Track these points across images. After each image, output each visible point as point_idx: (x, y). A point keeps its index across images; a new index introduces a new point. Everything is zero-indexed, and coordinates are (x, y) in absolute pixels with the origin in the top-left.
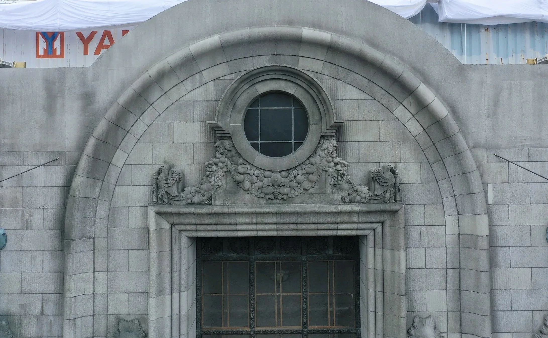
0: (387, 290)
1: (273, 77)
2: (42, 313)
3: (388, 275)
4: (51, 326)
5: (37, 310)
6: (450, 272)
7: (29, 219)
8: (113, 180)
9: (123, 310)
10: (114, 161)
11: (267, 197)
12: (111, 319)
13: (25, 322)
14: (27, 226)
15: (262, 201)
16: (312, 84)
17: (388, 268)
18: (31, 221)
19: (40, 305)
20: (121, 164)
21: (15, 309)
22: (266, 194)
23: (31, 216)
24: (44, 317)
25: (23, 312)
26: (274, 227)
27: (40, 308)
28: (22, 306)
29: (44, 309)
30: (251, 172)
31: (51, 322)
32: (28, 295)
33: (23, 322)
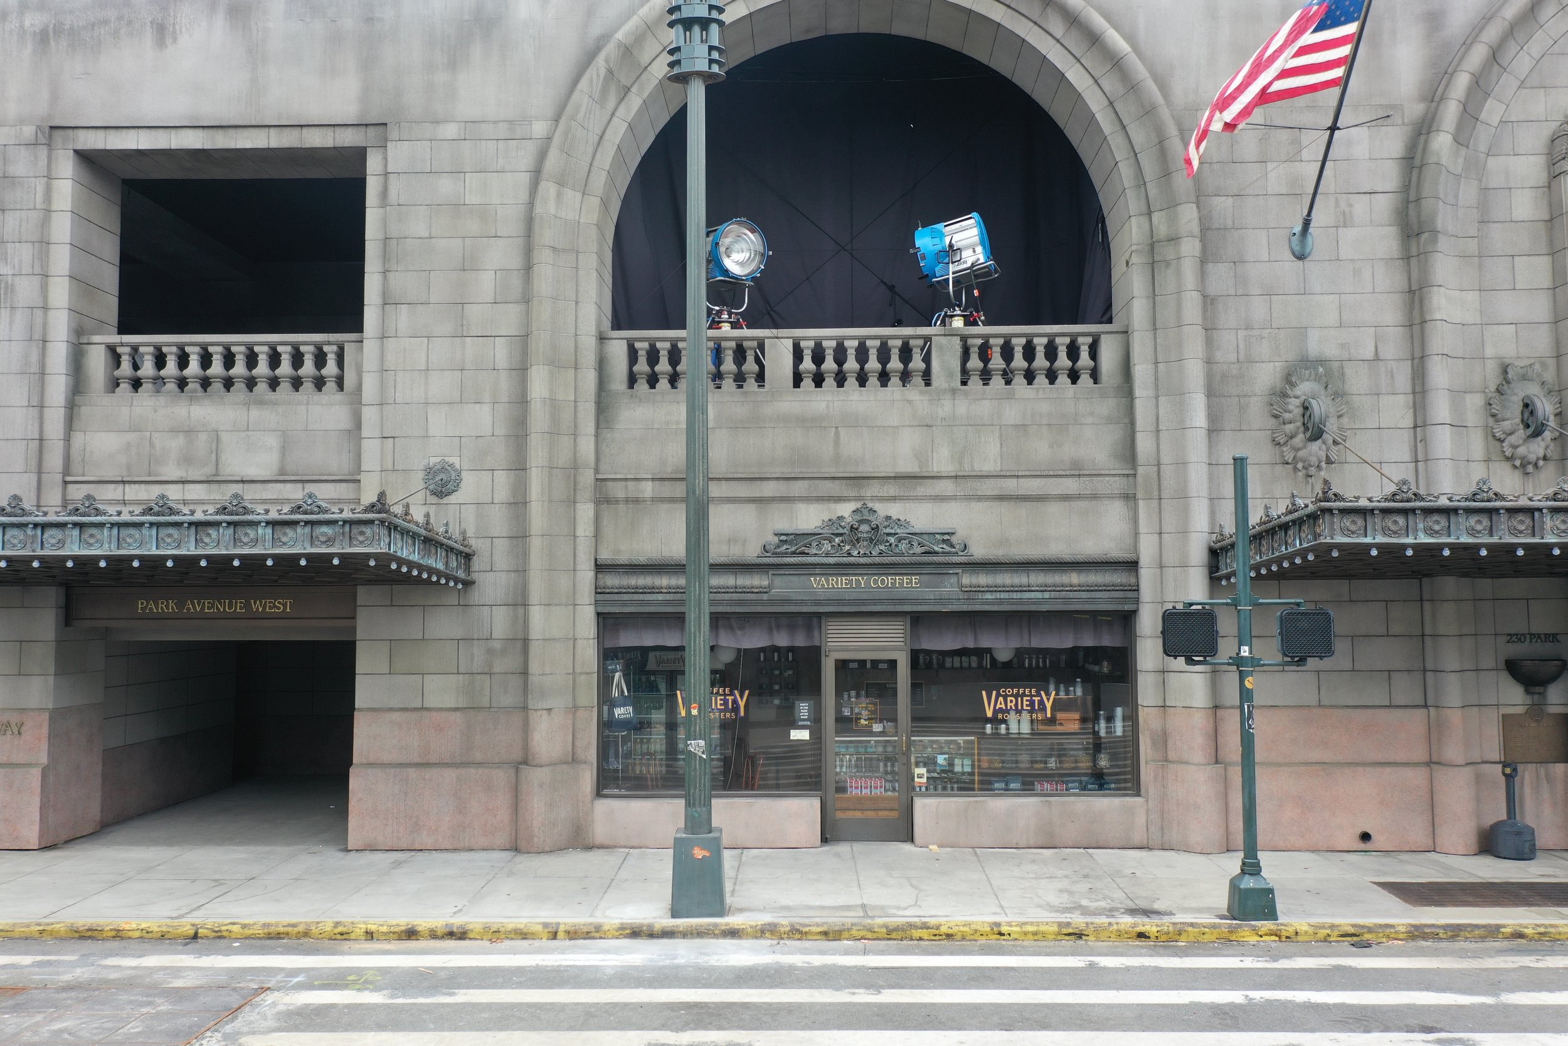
2: (1377, 358)
4: (1392, 376)
5: (1369, 353)
7: (1347, 210)
8: (1483, 147)
9: (1508, 351)
10: (1483, 116)
12: (1491, 367)
13: (1349, 370)
14: (1345, 222)
18: (1351, 213)
19: (1373, 344)
20: (1495, 121)
21: (1331, 351)
23: (1351, 205)
24: (1380, 363)
25: (1346, 357)
27: (1373, 350)
28: (1343, 346)
29: (1379, 350)
31: (1392, 372)
32: (1352, 330)
33: (1347, 371)
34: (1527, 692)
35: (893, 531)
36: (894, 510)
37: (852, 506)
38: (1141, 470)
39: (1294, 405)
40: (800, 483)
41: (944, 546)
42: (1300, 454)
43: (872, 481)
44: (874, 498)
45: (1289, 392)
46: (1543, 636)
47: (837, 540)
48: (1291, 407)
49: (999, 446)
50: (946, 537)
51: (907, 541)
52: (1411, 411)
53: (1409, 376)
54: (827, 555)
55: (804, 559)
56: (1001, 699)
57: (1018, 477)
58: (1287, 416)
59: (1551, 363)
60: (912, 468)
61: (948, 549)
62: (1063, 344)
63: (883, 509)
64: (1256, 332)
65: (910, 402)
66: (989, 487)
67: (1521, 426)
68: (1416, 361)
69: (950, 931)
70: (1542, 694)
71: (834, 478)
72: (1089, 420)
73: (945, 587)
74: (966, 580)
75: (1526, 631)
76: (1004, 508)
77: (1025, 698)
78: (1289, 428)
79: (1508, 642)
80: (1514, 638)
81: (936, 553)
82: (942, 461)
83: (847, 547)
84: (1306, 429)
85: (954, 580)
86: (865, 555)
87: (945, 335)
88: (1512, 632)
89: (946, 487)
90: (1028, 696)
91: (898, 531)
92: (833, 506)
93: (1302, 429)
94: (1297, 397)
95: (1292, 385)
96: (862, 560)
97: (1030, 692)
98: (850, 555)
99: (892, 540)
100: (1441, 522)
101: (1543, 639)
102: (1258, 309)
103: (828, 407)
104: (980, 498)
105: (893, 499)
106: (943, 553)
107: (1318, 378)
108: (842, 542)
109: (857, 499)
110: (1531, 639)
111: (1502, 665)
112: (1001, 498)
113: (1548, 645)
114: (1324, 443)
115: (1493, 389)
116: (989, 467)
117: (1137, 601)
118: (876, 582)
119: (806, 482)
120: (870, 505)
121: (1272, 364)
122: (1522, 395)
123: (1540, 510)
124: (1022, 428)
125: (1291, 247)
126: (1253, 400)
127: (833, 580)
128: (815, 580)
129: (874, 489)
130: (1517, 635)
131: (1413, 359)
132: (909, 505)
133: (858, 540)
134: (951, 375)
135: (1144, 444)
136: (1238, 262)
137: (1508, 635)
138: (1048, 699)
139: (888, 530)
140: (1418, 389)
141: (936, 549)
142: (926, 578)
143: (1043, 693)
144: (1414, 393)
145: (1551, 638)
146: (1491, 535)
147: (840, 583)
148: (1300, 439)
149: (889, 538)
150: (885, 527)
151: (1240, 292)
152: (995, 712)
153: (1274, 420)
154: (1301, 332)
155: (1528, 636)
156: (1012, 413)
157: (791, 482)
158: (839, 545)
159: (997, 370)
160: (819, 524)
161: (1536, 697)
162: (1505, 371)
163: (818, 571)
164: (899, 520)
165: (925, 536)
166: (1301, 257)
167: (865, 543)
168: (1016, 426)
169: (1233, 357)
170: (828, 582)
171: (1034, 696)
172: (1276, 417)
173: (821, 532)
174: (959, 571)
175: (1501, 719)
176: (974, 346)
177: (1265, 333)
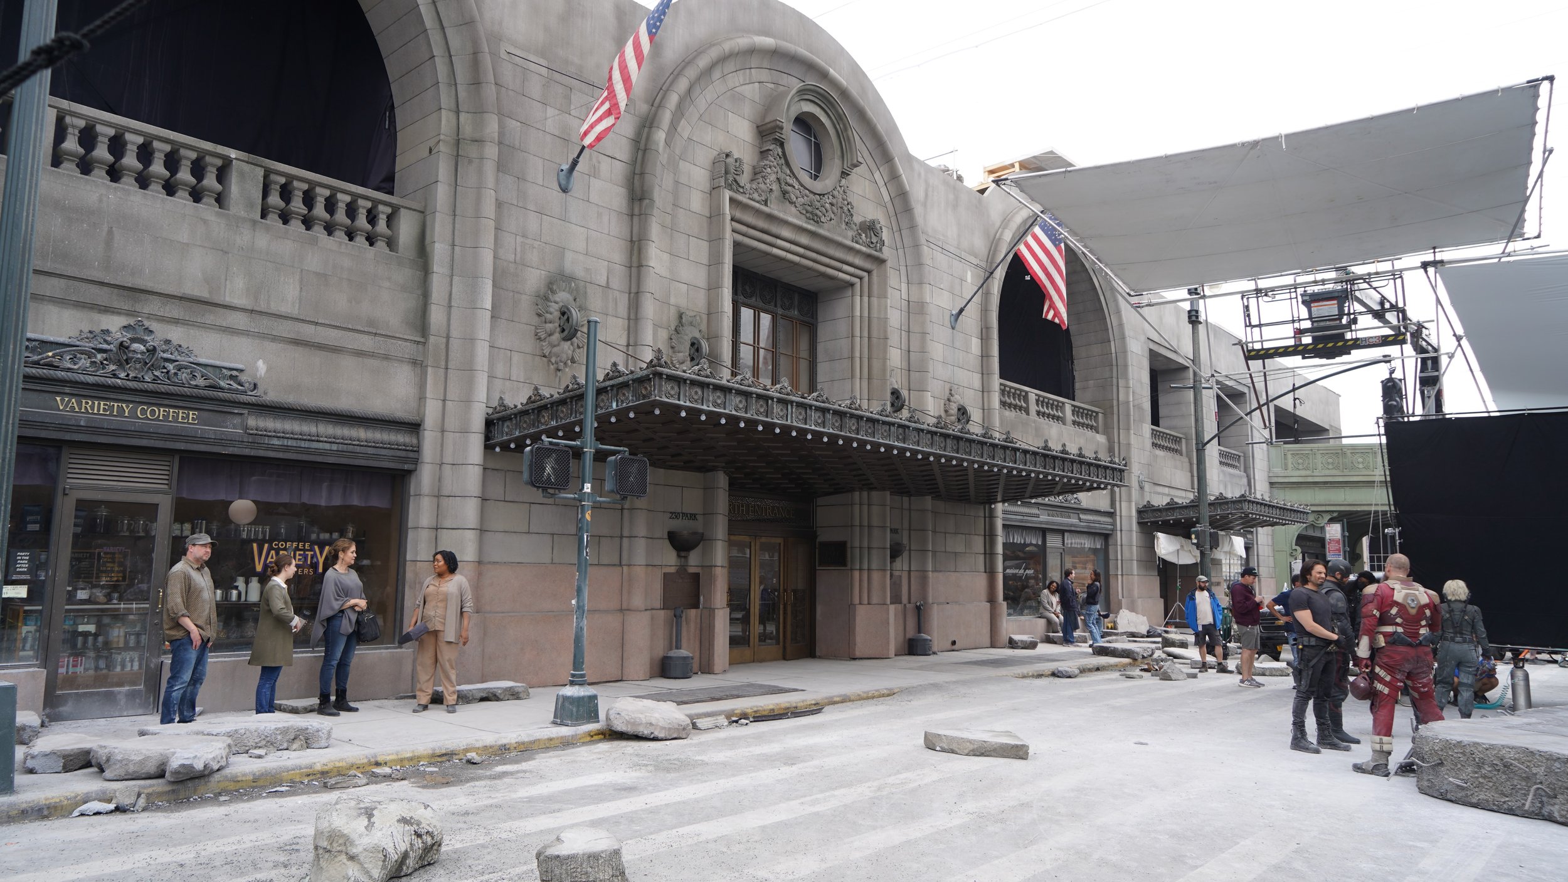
0: (875, 334)
1: (817, 101)
2: (608, 287)
3: (875, 322)
4: (616, 303)
5: (603, 281)
6: (903, 332)
7: (596, 165)
8: (680, 153)
9: (683, 303)
11: (808, 215)
12: (673, 313)
14: (594, 173)
15: (803, 217)
16: (841, 119)
17: (875, 314)
18: (598, 168)
19: (606, 274)
20: (686, 135)
21: (580, 273)
22: (807, 212)
23: (599, 162)
24: (610, 290)
25: (589, 280)
26: (801, 250)
27: (606, 279)
28: (587, 270)
29: (609, 280)
30: (797, 187)
31: (616, 299)
32: (594, 259)
33: (589, 291)
34: (679, 556)
35: (172, 357)
36: (176, 335)
37: (123, 321)
38: (432, 339)
39: (554, 308)
40: (55, 281)
41: (232, 383)
42: (555, 350)
43: (151, 297)
44: (150, 317)
45: (550, 297)
46: (689, 515)
47: (99, 356)
48: (552, 310)
49: (299, 289)
50: (235, 373)
51: (189, 371)
52: (626, 332)
53: (627, 306)
54: (84, 372)
55: (52, 372)
56: (273, 552)
57: (317, 324)
58: (548, 316)
59: (705, 317)
60: (202, 293)
61: (235, 386)
62: (364, 207)
63: (162, 332)
64: (529, 241)
65: (205, 221)
66: (285, 329)
67: (689, 359)
68: (632, 295)
69: (326, 768)
70: (686, 557)
71: (102, 284)
72: (387, 284)
73: (227, 427)
74: (252, 422)
75: (680, 511)
76: (298, 353)
77: (298, 553)
78: (549, 326)
79: (670, 518)
80: (673, 515)
81: (221, 389)
82: (236, 292)
83: (112, 367)
84: (563, 330)
85: (237, 420)
86: (135, 379)
87: (247, 162)
89: (239, 320)
90: (301, 550)
91: (179, 358)
92: (96, 316)
93: (558, 329)
94: (556, 302)
95: (553, 292)
96: (130, 384)
97: (304, 546)
98: (115, 376)
99: (170, 367)
100: (719, 397)
101: (689, 517)
102: (533, 223)
103: (100, 201)
104: (275, 339)
105: (176, 321)
106: (229, 389)
107: (570, 292)
108: (106, 359)
109: (129, 313)
110: (682, 517)
111: (666, 536)
112: (297, 342)
113: (692, 522)
114: (572, 344)
115: (673, 328)
116: (284, 309)
117: (416, 461)
118: (143, 412)
119: (63, 281)
120: (147, 323)
121: (539, 271)
122: (690, 336)
123: (772, 399)
124: (323, 277)
125: (558, 179)
126: (524, 297)
127: (87, 404)
128: (62, 400)
129: (153, 306)
130: (675, 513)
131: (630, 293)
132: (193, 332)
133: (127, 361)
134: (250, 205)
135: (436, 316)
136: (521, 178)
137: (671, 512)
138: (321, 554)
139: (165, 355)
140: (632, 317)
141: (222, 384)
142: (205, 414)
143: (316, 548)
144: (629, 319)
145: (693, 517)
146: (746, 413)
147: (97, 408)
148: (557, 336)
149: (167, 364)
150: (164, 352)
151: (521, 204)
152: (266, 566)
153: (536, 318)
154: (561, 251)
155: (681, 514)
156: (313, 261)
157: (42, 277)
158: (102, 363)
159: (298, 214)
160: (75, 333)
161: (683, 560)
162: (680, 317)
163: (67, 390)
164: (180, 346)
165: (209, 368)
166: (565, 190)
167: (138, 366)
168: (317, 274)
169: (511, 257)
170: (80, 404)
171: (308, 550)
172: (539, 315)
173: (78, 343)
174: (245, 412)
175: (663, 575)
176: (276, 183)
177: (536, 244)
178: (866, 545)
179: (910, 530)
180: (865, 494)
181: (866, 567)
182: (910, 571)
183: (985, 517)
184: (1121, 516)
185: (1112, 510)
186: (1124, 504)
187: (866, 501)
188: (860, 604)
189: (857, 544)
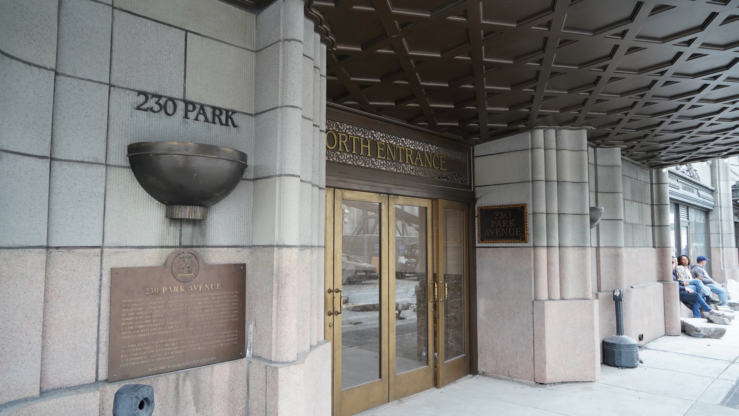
34: (172, 219)
46: (209, 112)
70: (199, 222)
75: (177, 94)
79: (138, 108)
80: (152, 103)
88: (150, 89)
101: (210, 116)
110: (187, 111)
113: (217, 128)
130: (160, 97)
137: (140, 93)
145: (223, 118)
155: (181, 106)
161: (188, 230)
175: (106, 279)
178: (555, 209)
179: (596, 192)
180: (552, 133)
181: (556, 243)
182: (598, 248)
183: (652, 184)
184: (720, 194)
185: (713, 188)
186: (722, 183)
187: (553, 144)
188: (550, 299)
189: (543, 208)
